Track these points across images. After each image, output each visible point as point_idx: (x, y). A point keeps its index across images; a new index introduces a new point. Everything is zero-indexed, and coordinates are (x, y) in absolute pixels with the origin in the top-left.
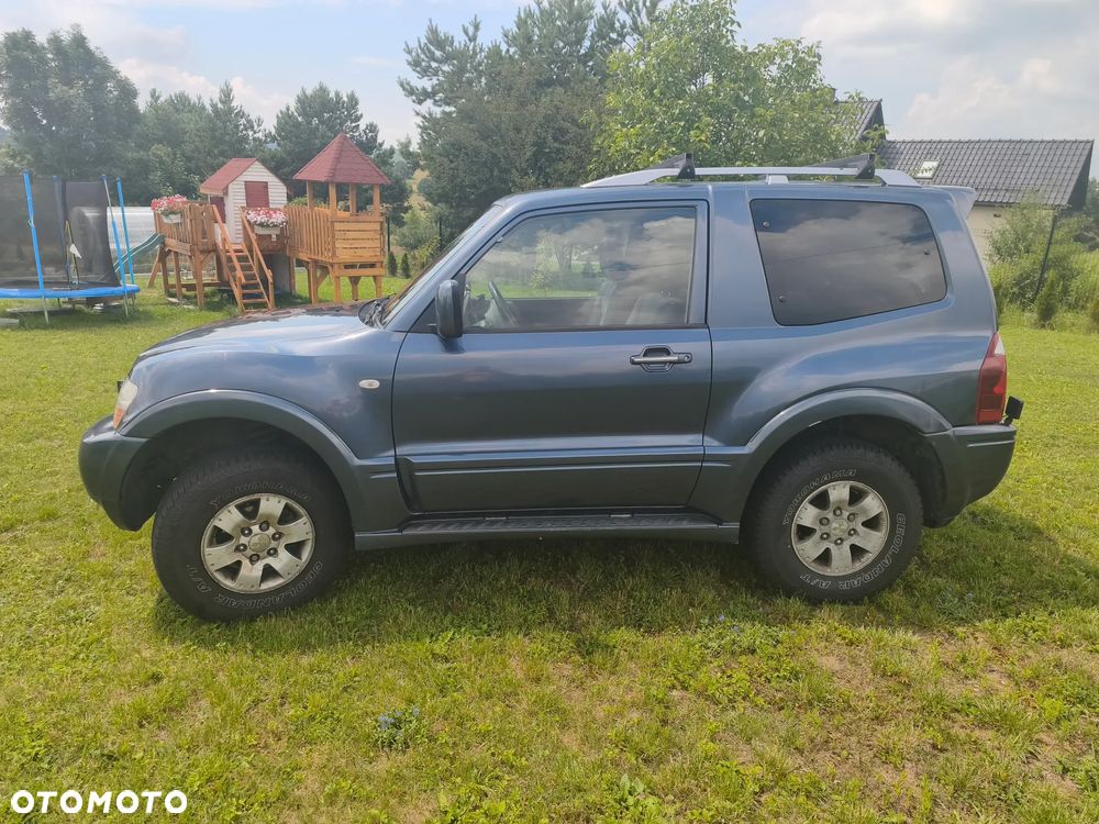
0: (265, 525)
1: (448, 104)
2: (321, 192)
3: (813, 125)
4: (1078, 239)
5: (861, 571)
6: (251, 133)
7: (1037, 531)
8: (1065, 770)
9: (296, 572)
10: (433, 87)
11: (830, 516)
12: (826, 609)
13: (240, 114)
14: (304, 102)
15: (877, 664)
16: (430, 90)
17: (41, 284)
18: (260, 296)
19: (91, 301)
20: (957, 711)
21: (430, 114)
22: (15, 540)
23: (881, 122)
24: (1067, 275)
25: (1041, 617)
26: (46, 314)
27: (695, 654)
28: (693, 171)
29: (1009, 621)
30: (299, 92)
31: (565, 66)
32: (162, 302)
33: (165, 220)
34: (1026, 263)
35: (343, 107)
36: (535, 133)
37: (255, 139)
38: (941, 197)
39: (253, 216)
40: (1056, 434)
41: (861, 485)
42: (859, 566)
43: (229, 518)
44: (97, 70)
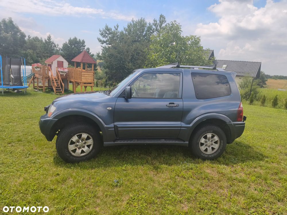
0: (82, 140)
1: (110, 45)
2: (78, 64)
3: (199, 56)
4: (258, 85)
5: (214, 153)
6: (55, 48)
7: (250, 147)
8: (256, 190)
9: (88, 152)
10: (106, 40)
11: (207, 141)
12: (207, 161)
13: (53, 43)
14: (70, 41)
15: (218, 171)
16: (105, 41)
17: (2, 85)
18: (60, 90)
19: (14, 89)
20: (235, 180)
21: (105, 47)
22: (12, 146)
23: (213, 55)
24: (256, 93)
25: (251, 162)
26: (3, 92)
27: (180, 170)
28: (179, 66)
29: (244, 164)
30: (69, 39)
31: (139, 37)
32: (33, 90)
33: (36, 69)
34: (247, 90)
35: (81, 43)
36: (132, 53)
37: (56, 50)
38: (230, 74)
39: (59, 70)
40: (254, 127)
41: (214, 134)
42: (213, 152)
43: (75, 138)
44: (15, 29)
